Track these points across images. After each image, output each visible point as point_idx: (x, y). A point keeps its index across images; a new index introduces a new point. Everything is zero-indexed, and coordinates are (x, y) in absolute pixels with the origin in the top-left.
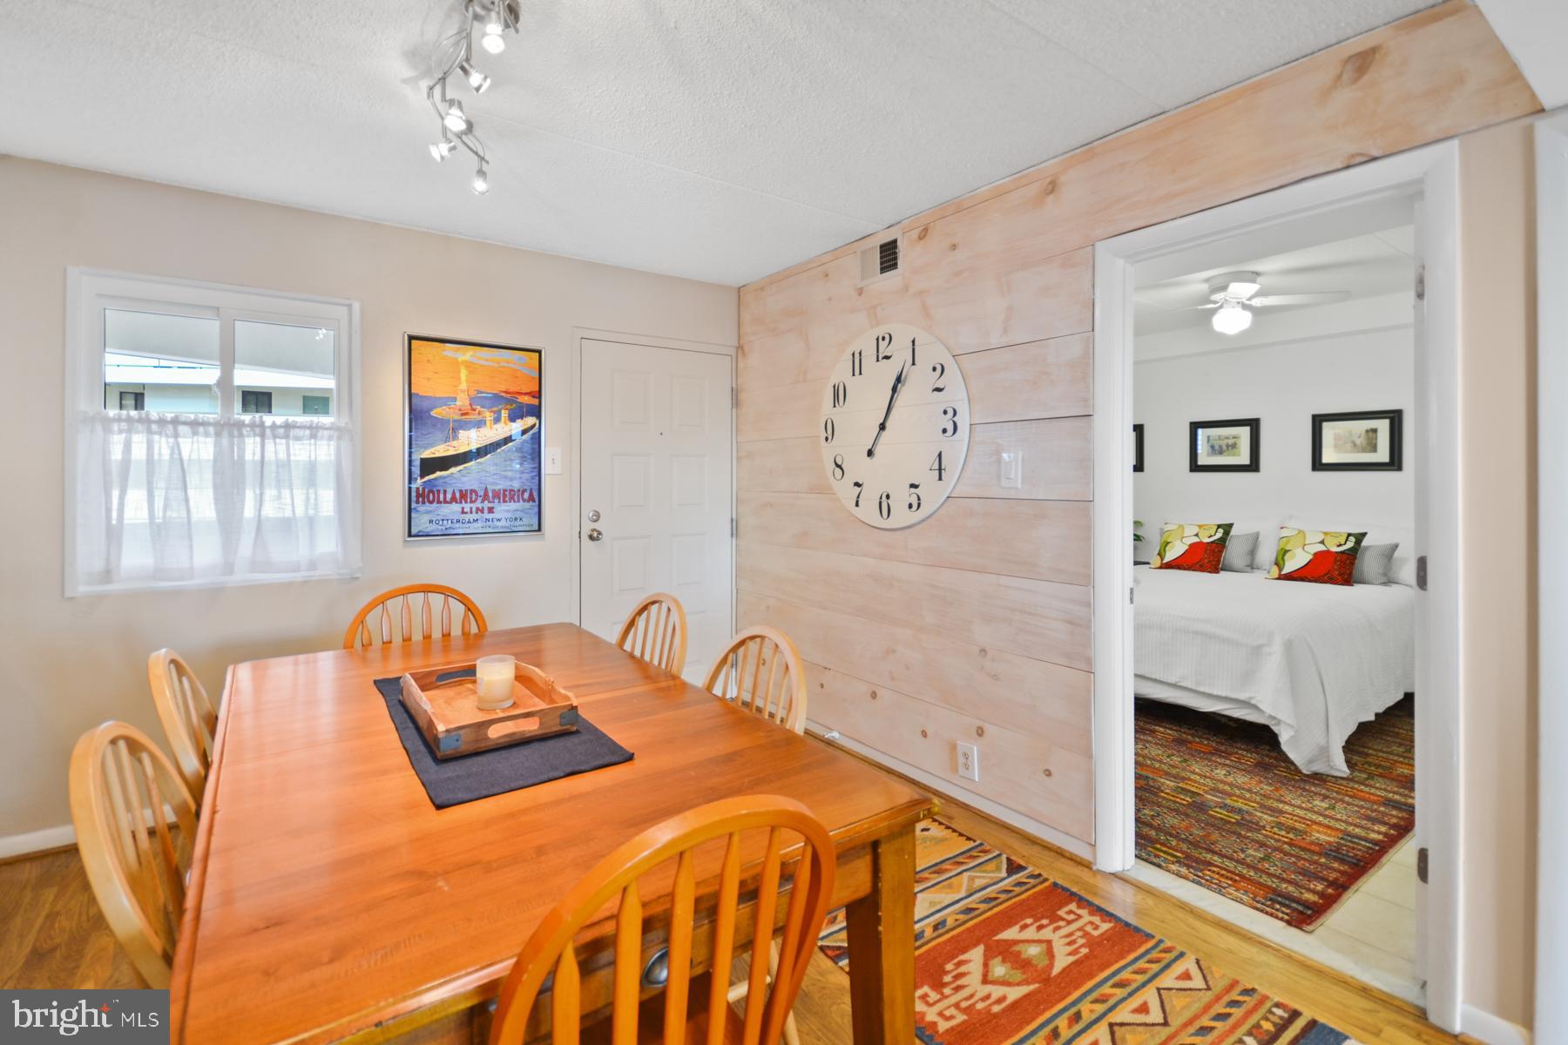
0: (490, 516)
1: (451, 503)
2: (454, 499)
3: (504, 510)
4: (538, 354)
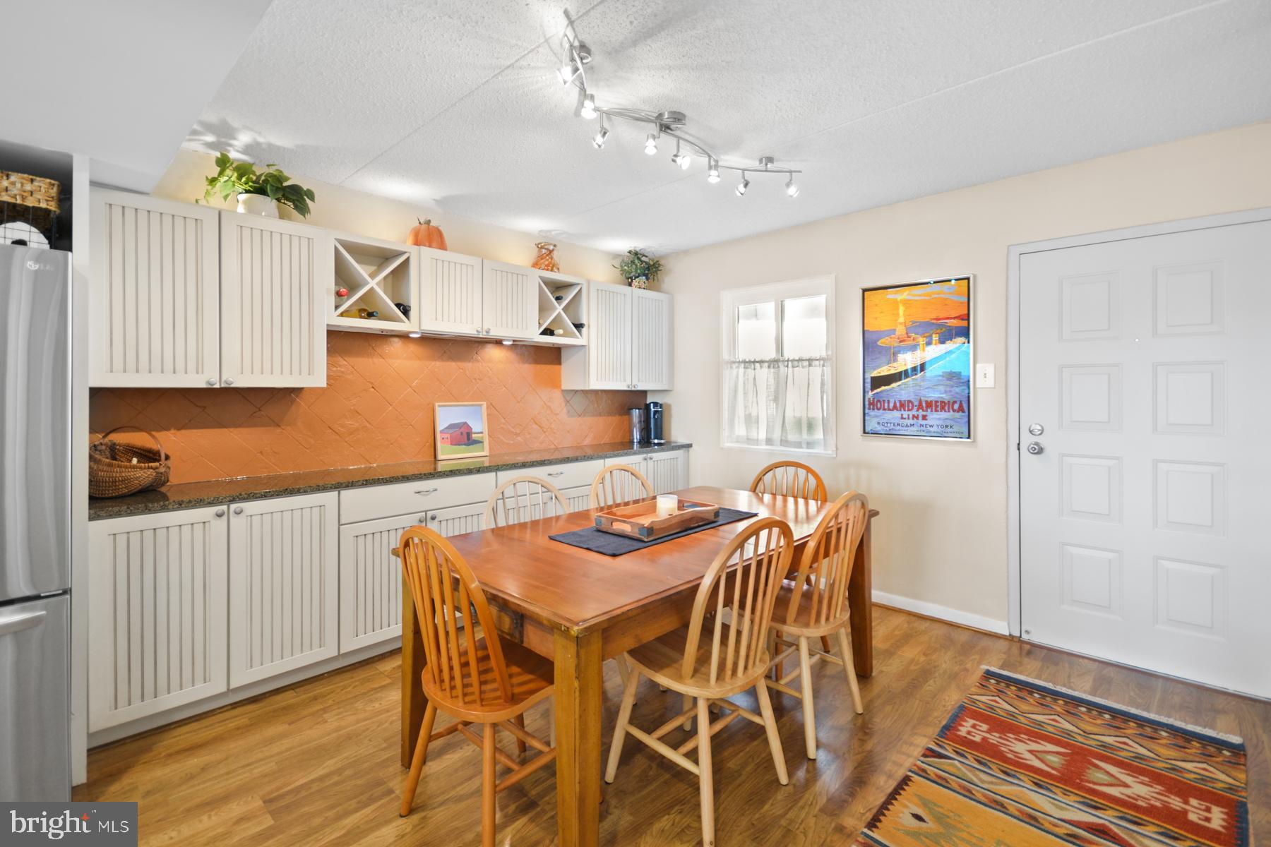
0: (924, 422)
1: (893, 410)
2: (895, 408)
3: (935, 418)
4: (967, 281)
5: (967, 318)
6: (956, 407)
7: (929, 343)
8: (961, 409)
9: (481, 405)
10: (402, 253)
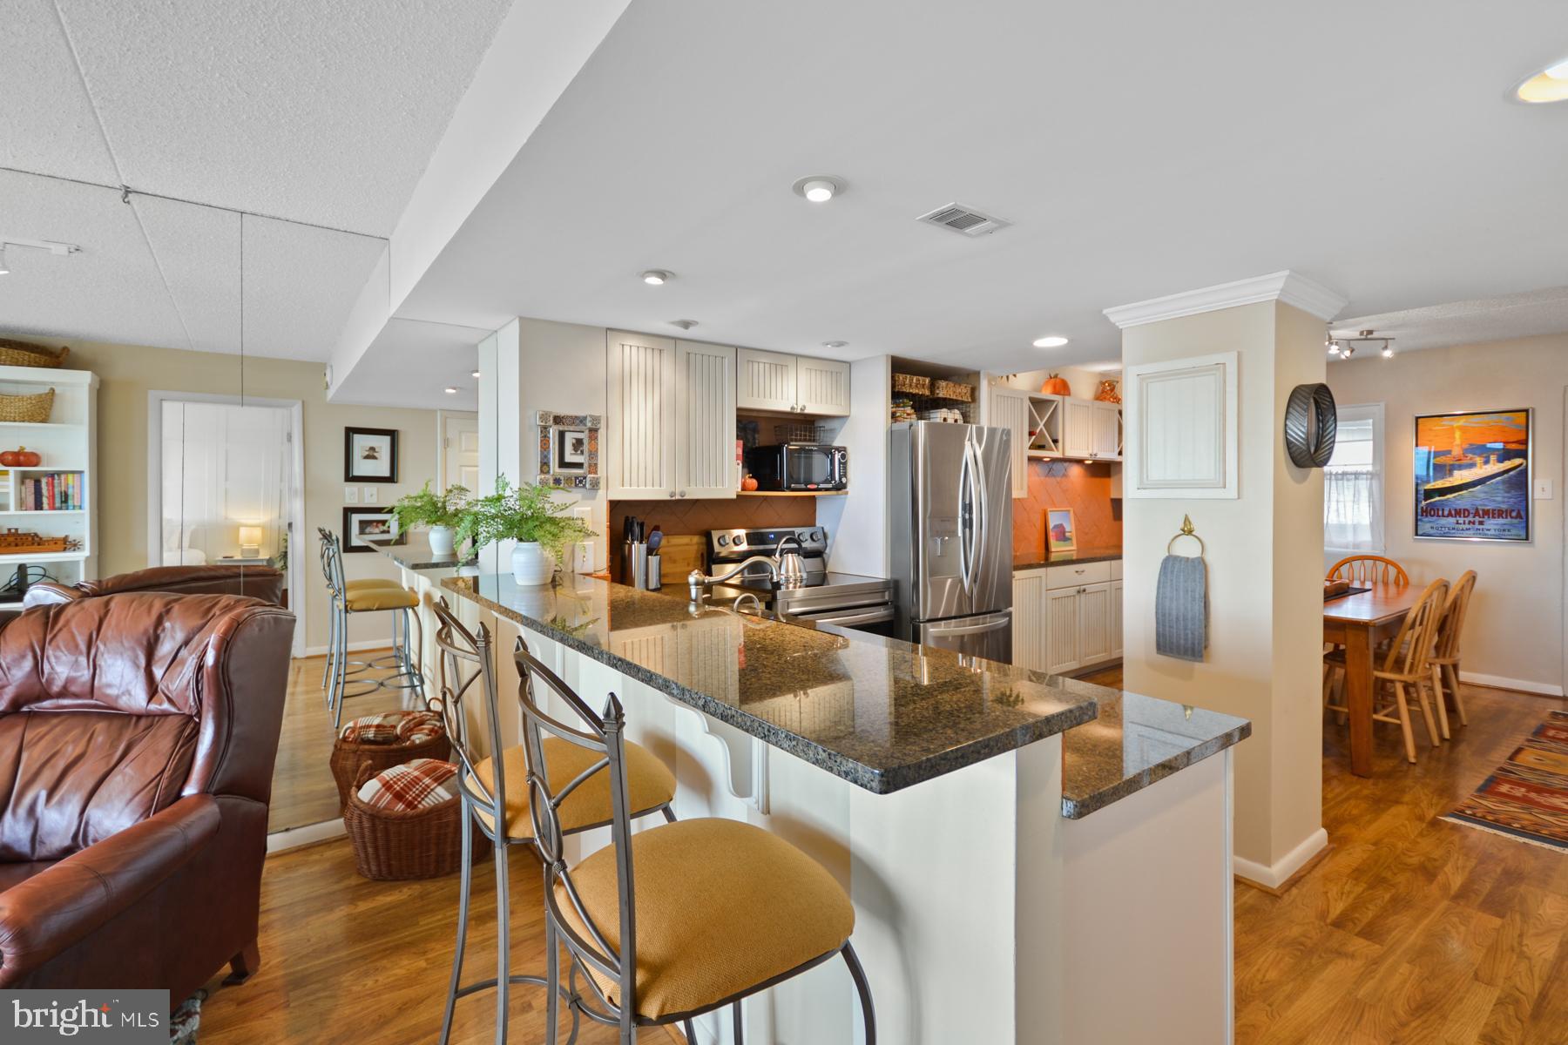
4: (1524, 414)
5: (1525, 442)
7: (1487, 462)
9: (1069, 511)
10: (1053, 401)
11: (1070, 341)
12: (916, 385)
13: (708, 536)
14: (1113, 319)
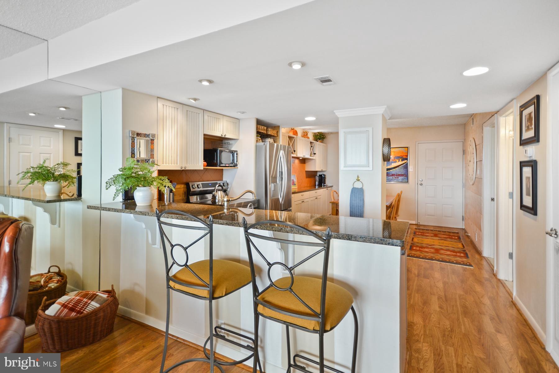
0: (398, 179)
2: (391, 176)
3: (400, 178)
4: (407, 148)
5: (407, 156)
6: (405, 175)
7: (399, 161)
8: (406, 176)
9: (295, 175)
10: (294, 137)
11: (316, 119)
12: (263, 130)
13: (187, 185)
14: (336, 114)
